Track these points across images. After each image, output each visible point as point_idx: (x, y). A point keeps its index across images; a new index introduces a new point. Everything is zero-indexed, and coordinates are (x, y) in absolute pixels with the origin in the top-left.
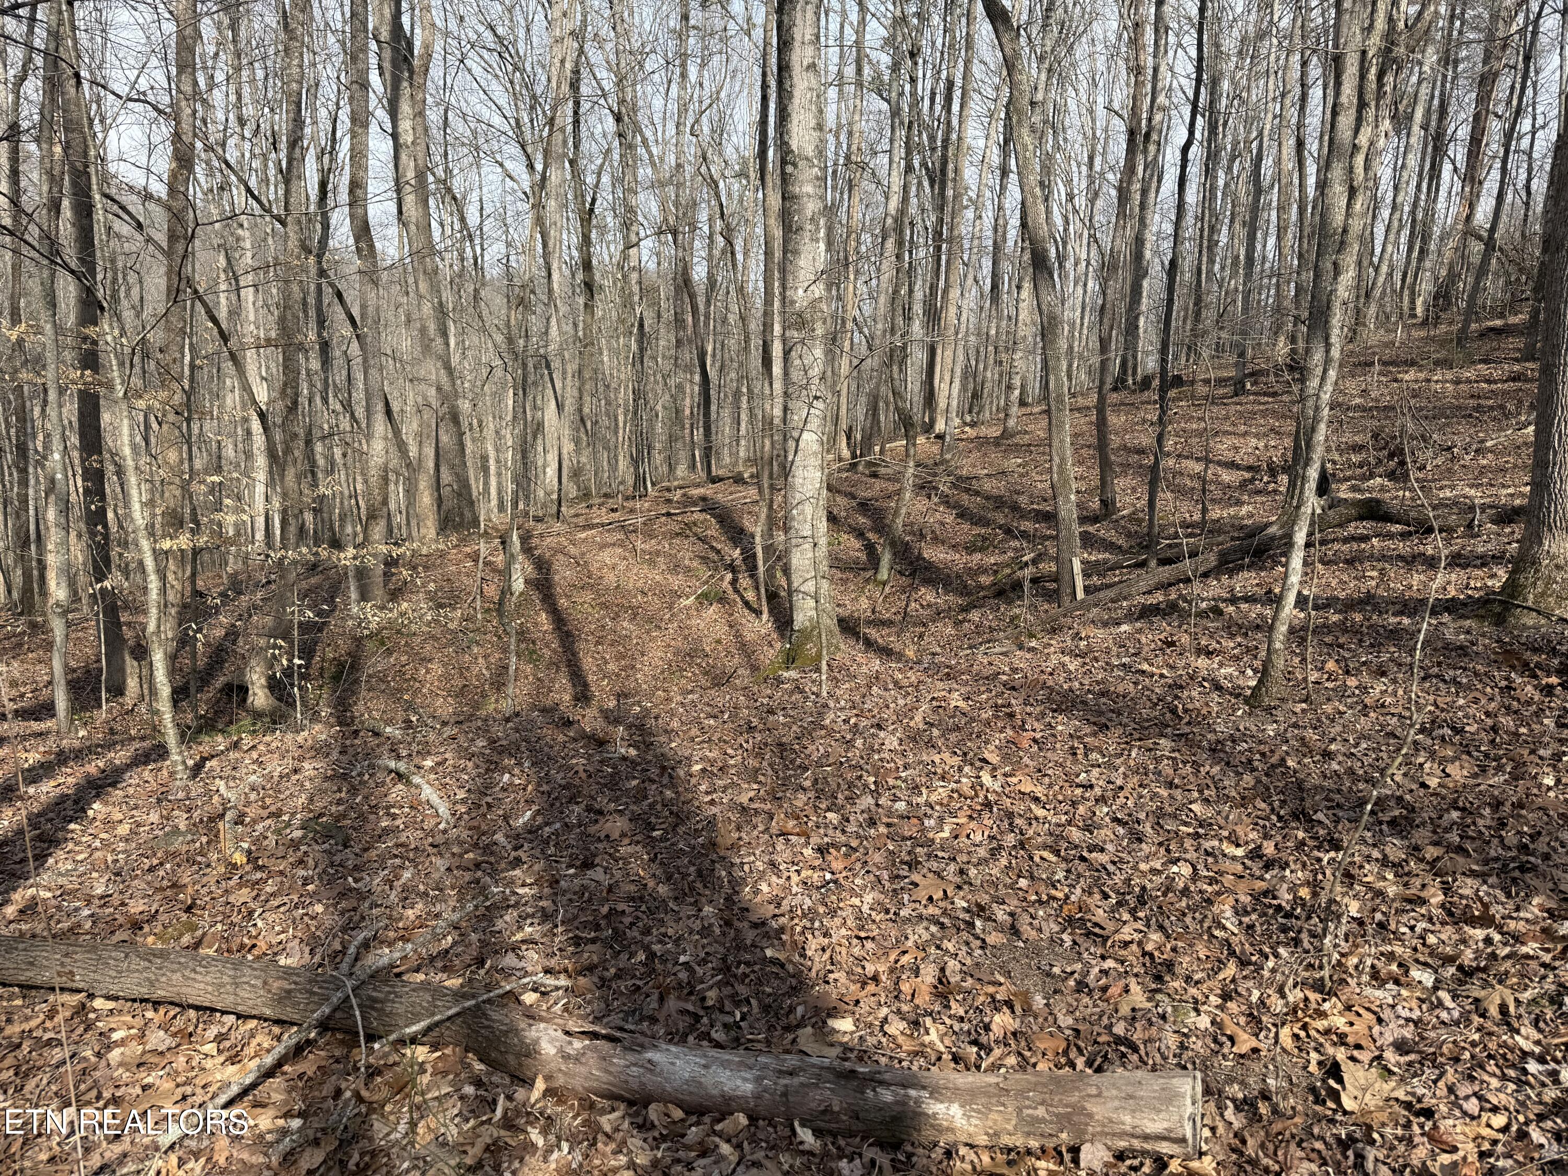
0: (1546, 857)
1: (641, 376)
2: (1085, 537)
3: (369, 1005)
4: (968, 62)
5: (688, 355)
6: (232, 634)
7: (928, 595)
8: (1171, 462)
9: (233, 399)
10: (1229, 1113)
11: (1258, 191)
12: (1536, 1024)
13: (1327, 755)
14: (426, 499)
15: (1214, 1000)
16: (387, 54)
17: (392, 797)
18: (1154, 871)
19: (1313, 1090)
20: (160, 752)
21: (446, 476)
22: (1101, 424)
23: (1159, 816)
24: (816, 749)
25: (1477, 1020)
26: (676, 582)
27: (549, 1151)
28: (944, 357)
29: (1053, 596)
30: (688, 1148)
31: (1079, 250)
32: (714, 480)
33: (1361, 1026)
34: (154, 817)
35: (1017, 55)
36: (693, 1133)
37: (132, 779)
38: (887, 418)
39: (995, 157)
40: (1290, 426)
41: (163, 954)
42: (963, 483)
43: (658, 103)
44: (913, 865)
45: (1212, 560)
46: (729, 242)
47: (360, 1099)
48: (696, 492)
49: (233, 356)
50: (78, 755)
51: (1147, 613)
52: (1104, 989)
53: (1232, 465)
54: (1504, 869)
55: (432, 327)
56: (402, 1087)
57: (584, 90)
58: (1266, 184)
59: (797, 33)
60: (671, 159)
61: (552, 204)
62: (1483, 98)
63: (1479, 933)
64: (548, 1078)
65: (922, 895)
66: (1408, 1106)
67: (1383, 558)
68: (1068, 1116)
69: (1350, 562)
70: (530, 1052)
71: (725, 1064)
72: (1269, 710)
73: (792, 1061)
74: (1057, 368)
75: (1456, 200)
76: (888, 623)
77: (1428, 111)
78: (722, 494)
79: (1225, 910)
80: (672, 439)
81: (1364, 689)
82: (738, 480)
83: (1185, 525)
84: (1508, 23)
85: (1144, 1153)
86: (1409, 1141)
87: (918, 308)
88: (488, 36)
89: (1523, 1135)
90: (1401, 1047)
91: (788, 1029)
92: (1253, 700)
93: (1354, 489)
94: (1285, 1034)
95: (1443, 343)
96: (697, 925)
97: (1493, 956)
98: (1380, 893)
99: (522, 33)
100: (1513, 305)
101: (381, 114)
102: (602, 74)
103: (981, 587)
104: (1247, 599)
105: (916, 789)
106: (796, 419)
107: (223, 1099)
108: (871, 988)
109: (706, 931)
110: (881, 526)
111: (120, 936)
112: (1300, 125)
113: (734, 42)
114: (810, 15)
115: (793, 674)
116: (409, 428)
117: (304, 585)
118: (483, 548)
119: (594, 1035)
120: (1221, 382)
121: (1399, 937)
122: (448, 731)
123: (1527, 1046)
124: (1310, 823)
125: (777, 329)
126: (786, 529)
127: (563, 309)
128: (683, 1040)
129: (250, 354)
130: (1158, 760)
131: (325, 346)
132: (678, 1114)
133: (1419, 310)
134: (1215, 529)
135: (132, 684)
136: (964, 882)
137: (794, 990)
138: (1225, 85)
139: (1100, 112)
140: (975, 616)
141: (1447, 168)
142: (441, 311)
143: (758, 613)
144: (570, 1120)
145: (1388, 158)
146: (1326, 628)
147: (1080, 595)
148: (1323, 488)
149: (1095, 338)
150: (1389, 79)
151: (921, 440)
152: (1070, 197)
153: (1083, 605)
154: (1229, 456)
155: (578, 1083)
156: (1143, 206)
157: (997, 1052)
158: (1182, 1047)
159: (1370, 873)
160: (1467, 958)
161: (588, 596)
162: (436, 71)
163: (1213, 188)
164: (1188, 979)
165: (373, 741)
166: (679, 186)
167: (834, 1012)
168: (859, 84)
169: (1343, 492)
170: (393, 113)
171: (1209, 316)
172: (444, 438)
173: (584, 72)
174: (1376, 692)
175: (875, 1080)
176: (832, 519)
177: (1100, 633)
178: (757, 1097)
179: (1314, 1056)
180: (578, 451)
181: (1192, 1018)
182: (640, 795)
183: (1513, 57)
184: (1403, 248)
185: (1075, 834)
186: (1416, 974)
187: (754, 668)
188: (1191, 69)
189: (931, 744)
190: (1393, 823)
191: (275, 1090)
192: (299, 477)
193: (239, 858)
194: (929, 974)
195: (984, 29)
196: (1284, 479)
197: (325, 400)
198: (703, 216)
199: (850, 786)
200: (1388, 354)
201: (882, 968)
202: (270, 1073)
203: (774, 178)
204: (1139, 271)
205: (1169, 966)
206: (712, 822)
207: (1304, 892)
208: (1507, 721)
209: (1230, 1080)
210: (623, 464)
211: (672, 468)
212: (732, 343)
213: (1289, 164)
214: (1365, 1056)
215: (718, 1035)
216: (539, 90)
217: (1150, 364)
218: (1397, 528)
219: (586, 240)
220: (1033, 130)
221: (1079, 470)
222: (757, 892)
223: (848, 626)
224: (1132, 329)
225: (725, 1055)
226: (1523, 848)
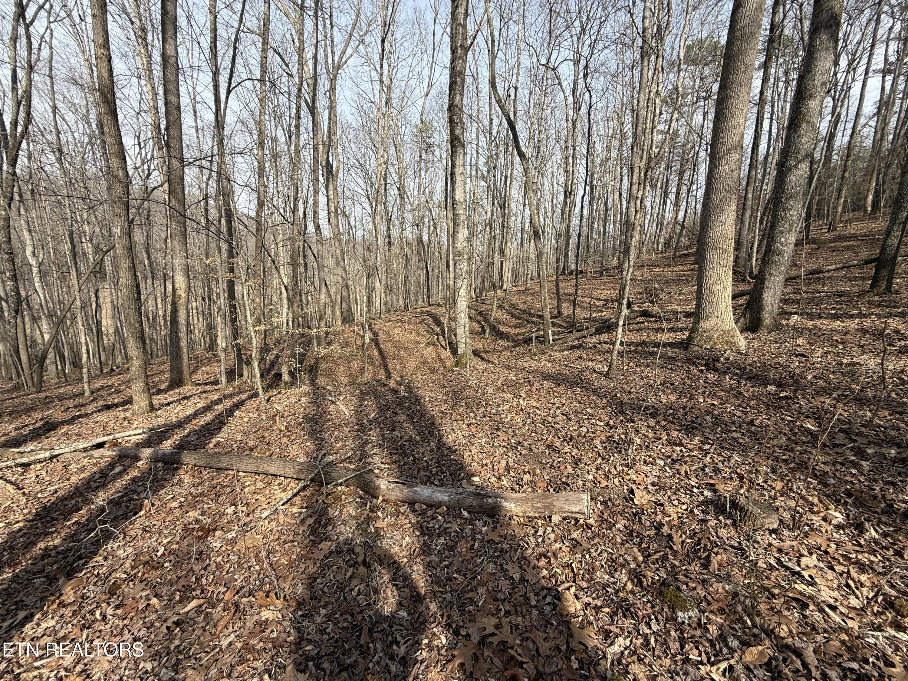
0: (700, 424)
1: (406, 272)
2: (553, 323)
3: (326, 473)
4: (512, 170)
5: (422, 265)
6: (277, 357)
7: (501, 342)
8: (580, 298)
9: (276, 282)
10: (599, 505)
11: (607, 210)
12: (696, 477)
13: (630, 393)
14: (338, 313)
15: (594, 470)
16: (325, 170)
17: (330, 409)
18: (575, 430)
19: (625, 498)
20: (256, 395)
21: (344, 305)
22: (557, 286)
23: (577, 412)
24: (466, 393)
25: (677, 476)
26: (419, 339)
27: (384, 518)
28: (506, 265)
29: (543, 342)
30: (428, 517)
31: (549, 229)
32: (431, 305)
33: (640, 478)
34: (255, 416)
35: (528, 168)
36: (429, 513)
37: (248, 403)
38: (487, 284)
39: (521, 201)
40: (618, 286)
41: (261, 458)
42: (513, 306)
43: (412, 184)
44: (498, 429)
45: (593, 330)
46: (435, 228)
47: (324, 503)
48: (424, 309)
49: (276, 268)
50: (230, 396)
51: (573, 347)
52: (559, 467)
53: (599, 299)
54: (687, 428)
55: (340, 257)
56: (338, 499)
57: (388, 181)
58: (609, 207)
59: (457, 162)
60: (416, 202)
61: (378, 218)
62: (680, 179)
63: (679, 449)
64: (383, 496)
65: (501, 439)
66: (655, 503)
67: (649, 329)
68: (548, 506)
69: (638, 330)
70: (378, 488)
71: (439, 491)
72: (611, 378)
73: (460, 490)
74: (542, 269)
75: (671, 212)
76: (489, 352)
77: (662, 184)
78: (433, 310)
79: (597, 442)
80: (417, 292)
81: (642, 371)
82: (439, 305)
83: (584, 319)
84: (688, 154)
85: (572, 518)
86: (656, 514)
87: (497, 249)
88: (357, 163)
89: (692, 511)
90: (653, 484)
91: (458, 481)
92: (606, 375)
93: (639, 307)
94: (617, 480)
95: (668, 259)
96: (429, 449)
97: (683, 456)
98: (646, 436)
99: (368, 162)
100: (691, 246)
101: (323, 189)
102: (394, 175)
103: (519, 340)
104: (604, 343)
105: (499, 405)
106: (458, 285)
107: (281, 503)
108: (485, 468)
109: (432, 450)
110: (486, 320)
111: (246, 453)
112: (620, 189)
113: (436, 164)
114: (461, 157)
115: (458, 369)
116: (333, 290)
117: (300, 341)
118: (356, 329)
119: (398, 483)
120: (595, 272)
121: (653, 450)
122: (347, 388)
123: (693, 484)
124: (625, 414)
125: (451, 257)
126: (455, 321)
127: (381, 250)
128: (426, 484)
129: (282, 267)
130: (576, 395)
131: (306, 265)
132: (424, 507)
133: (660, 248)
134: (594, 320)
135: (245, 373)
136: (514, 434)
137: (461, 469)
138: (596, 176)
139: (555, 185)
140: (517, 349)
141: (669, 202)
142: (342, 251)
143: (446, 349)
144: (391, 509)
145: (649, 199)
146: (630, 352)
147: (551, 342)
148: (629, 306)
149: (554, 258)
150: (649, 173)
151: (499, 291)
152: (546, 213)
153: (552, 346)
154: (598, 296)
155: (393, 498)
156: (569, 216)
157: (525, 487)
158: (584, 485)
159: (644, 430)
160: (675, 456)
161: (390, 344)
162: (340, 175)
163: (592, 209)
164: (586, 464)
165: (323, 391)
166: (419, 210)
167: (473, 475)
168: (477, 177)
169: (636, 308)
170: (327, 189)
171: (591, 250)
172: (344, 293)
173: (388, 175)
174: (646, 373)
175: (487, 496)
176: (470, 318)
177: (558, 354)
178: (449, 501)
179: (626, 487)
180: (386, 296)
181: (587, 476)
182: (409, 408)
183: (690, 165)
184: (655, 228)
185: (550, 419)
186: (658, 461)
187: (445, 367)
188: (585, 171)
189: (503, 391)
190: (651, 414)
191: (298, 500)
192: (298, 306)
193: (283, 428)
194: (503, 463)
195: (517, 159)
196: (616, 304)
197: (306, 282)
198: (426, 220)
199: (477, 405)
200: (650, 263)
201: (488, 461)
202: (295, 495)
203: (450, 207)
204: (569, 237)
205: (580, 460)
206: (433, 417)
207: (623, 436)
208: (688, 381)
209: (599, 495)
210: (401, 301)
211: (417, 302)
212: (437, 261)
213: (617, 201)
214: (642, 487)
215: (437, 483)
216: (373, 181)
217: (573, 267)
218: (653, 319)
219: (389, 228)
220: (533, 191)
221: (551, 301)
222: (448, 438)
223: (476, 353)
224: (566, 255)
225: (439, 489)
226: (693, 422)
